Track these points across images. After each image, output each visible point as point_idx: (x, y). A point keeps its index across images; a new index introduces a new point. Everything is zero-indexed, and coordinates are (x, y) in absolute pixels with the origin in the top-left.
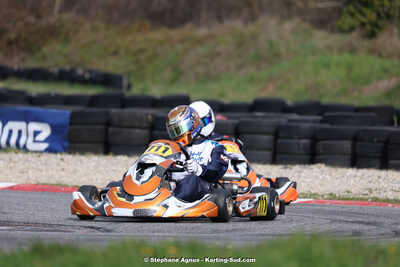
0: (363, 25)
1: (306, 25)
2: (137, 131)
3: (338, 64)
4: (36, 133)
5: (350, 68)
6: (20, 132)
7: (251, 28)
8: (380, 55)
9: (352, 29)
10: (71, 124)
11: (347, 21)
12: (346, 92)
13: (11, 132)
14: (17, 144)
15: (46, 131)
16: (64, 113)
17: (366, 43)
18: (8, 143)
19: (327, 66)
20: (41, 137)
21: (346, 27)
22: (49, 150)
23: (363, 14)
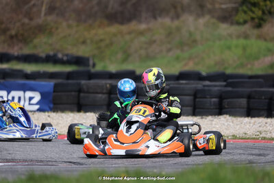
0: (253, 19)
1: (214, 20)
2: (100, 95)
3: (237, 46)
4: (31, 99)
5: (244, 49)
7: (176, 23)
8: (265, 40)
9: (245, 22)
10: (54, 92)
11: (241, 17)
12: (242, 65)
15: (37, 97)
16: (49, 84)
17: (256, 32)
19: (229, 48)
20: (34, 101)
21: (241, 20)
22: (40, 110)
23: (253, 12)
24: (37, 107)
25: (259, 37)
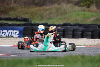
0: (86, 4)
1: (73, 5)
3: (81, 14)
4: (15, 33)
5: (84, 15)
6: (11, 33)
7: (59, 6)
8: (91, 12)
9: (84, 6)
10: (24, 30)
11: (82, 4)
12: (83, 21)
13: (9, 33)
14: (11, 36)
15: (18, 32)
16: (22, 28)
17: (87, 9)
18: (9, 35)
19: (79, 15)
20: (17, 34)
21: (82, 5)
22: (19, 37)
23: (86, 2)
24: (18, 36)
25: (89, 11)
